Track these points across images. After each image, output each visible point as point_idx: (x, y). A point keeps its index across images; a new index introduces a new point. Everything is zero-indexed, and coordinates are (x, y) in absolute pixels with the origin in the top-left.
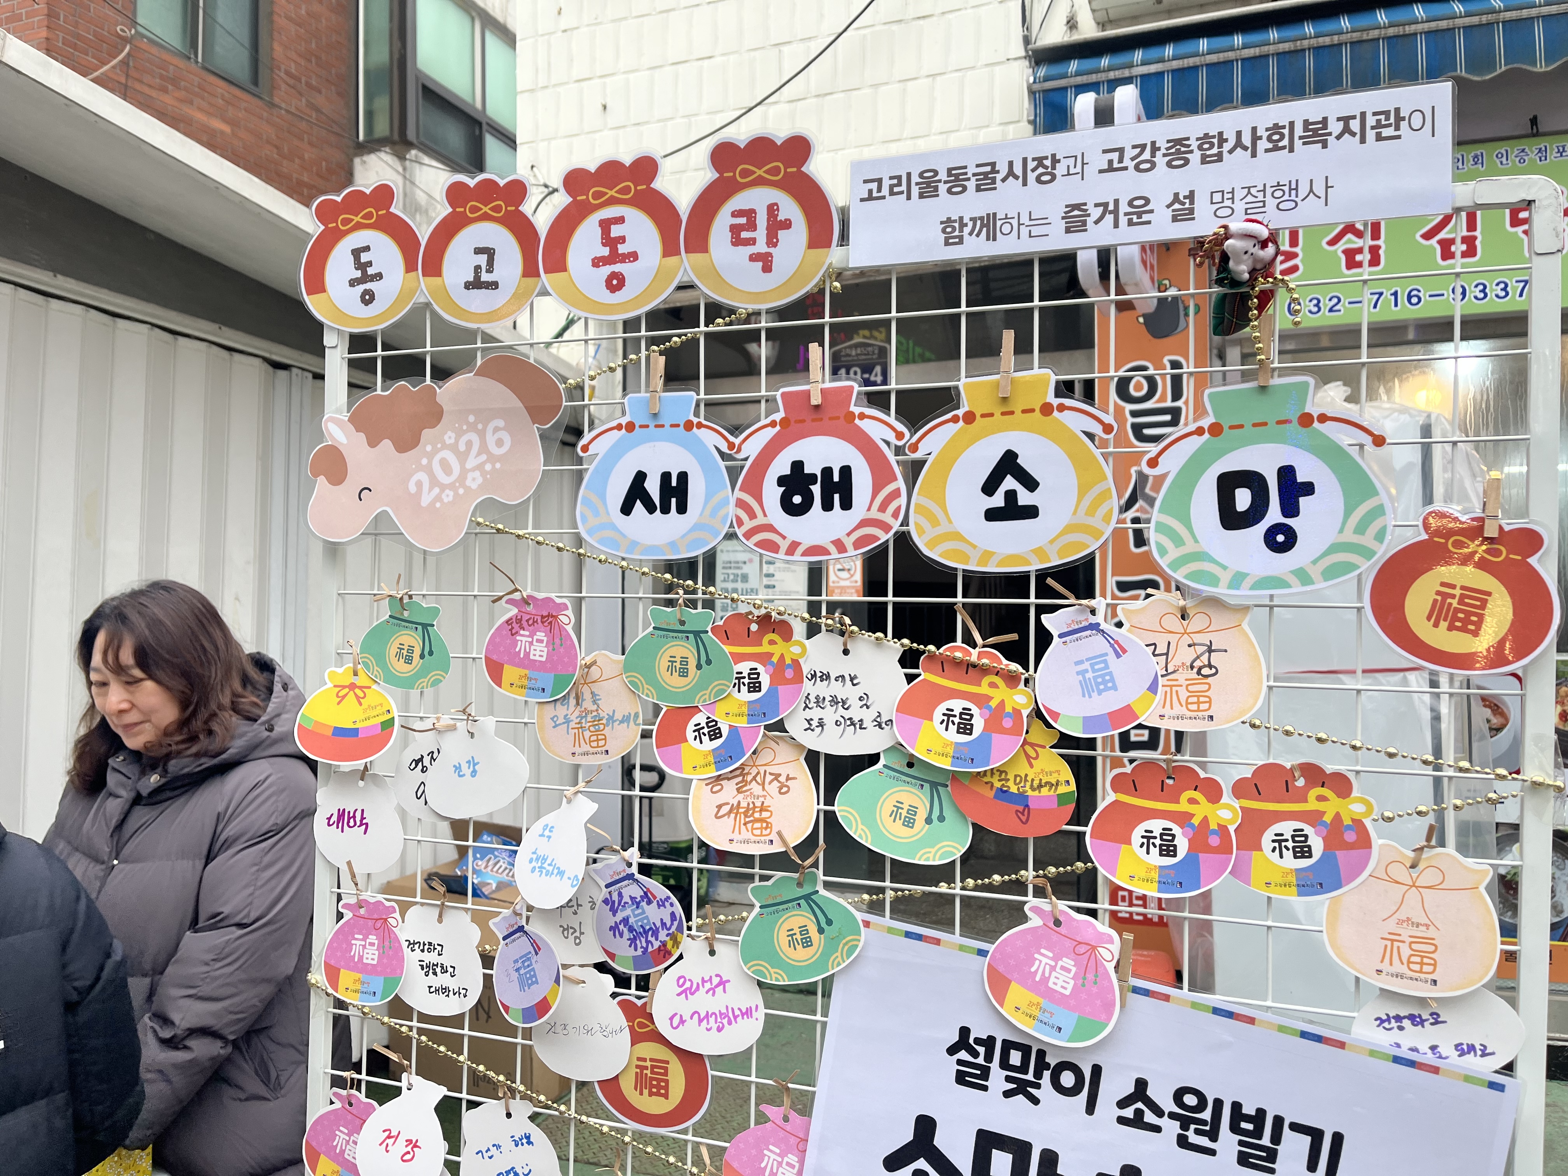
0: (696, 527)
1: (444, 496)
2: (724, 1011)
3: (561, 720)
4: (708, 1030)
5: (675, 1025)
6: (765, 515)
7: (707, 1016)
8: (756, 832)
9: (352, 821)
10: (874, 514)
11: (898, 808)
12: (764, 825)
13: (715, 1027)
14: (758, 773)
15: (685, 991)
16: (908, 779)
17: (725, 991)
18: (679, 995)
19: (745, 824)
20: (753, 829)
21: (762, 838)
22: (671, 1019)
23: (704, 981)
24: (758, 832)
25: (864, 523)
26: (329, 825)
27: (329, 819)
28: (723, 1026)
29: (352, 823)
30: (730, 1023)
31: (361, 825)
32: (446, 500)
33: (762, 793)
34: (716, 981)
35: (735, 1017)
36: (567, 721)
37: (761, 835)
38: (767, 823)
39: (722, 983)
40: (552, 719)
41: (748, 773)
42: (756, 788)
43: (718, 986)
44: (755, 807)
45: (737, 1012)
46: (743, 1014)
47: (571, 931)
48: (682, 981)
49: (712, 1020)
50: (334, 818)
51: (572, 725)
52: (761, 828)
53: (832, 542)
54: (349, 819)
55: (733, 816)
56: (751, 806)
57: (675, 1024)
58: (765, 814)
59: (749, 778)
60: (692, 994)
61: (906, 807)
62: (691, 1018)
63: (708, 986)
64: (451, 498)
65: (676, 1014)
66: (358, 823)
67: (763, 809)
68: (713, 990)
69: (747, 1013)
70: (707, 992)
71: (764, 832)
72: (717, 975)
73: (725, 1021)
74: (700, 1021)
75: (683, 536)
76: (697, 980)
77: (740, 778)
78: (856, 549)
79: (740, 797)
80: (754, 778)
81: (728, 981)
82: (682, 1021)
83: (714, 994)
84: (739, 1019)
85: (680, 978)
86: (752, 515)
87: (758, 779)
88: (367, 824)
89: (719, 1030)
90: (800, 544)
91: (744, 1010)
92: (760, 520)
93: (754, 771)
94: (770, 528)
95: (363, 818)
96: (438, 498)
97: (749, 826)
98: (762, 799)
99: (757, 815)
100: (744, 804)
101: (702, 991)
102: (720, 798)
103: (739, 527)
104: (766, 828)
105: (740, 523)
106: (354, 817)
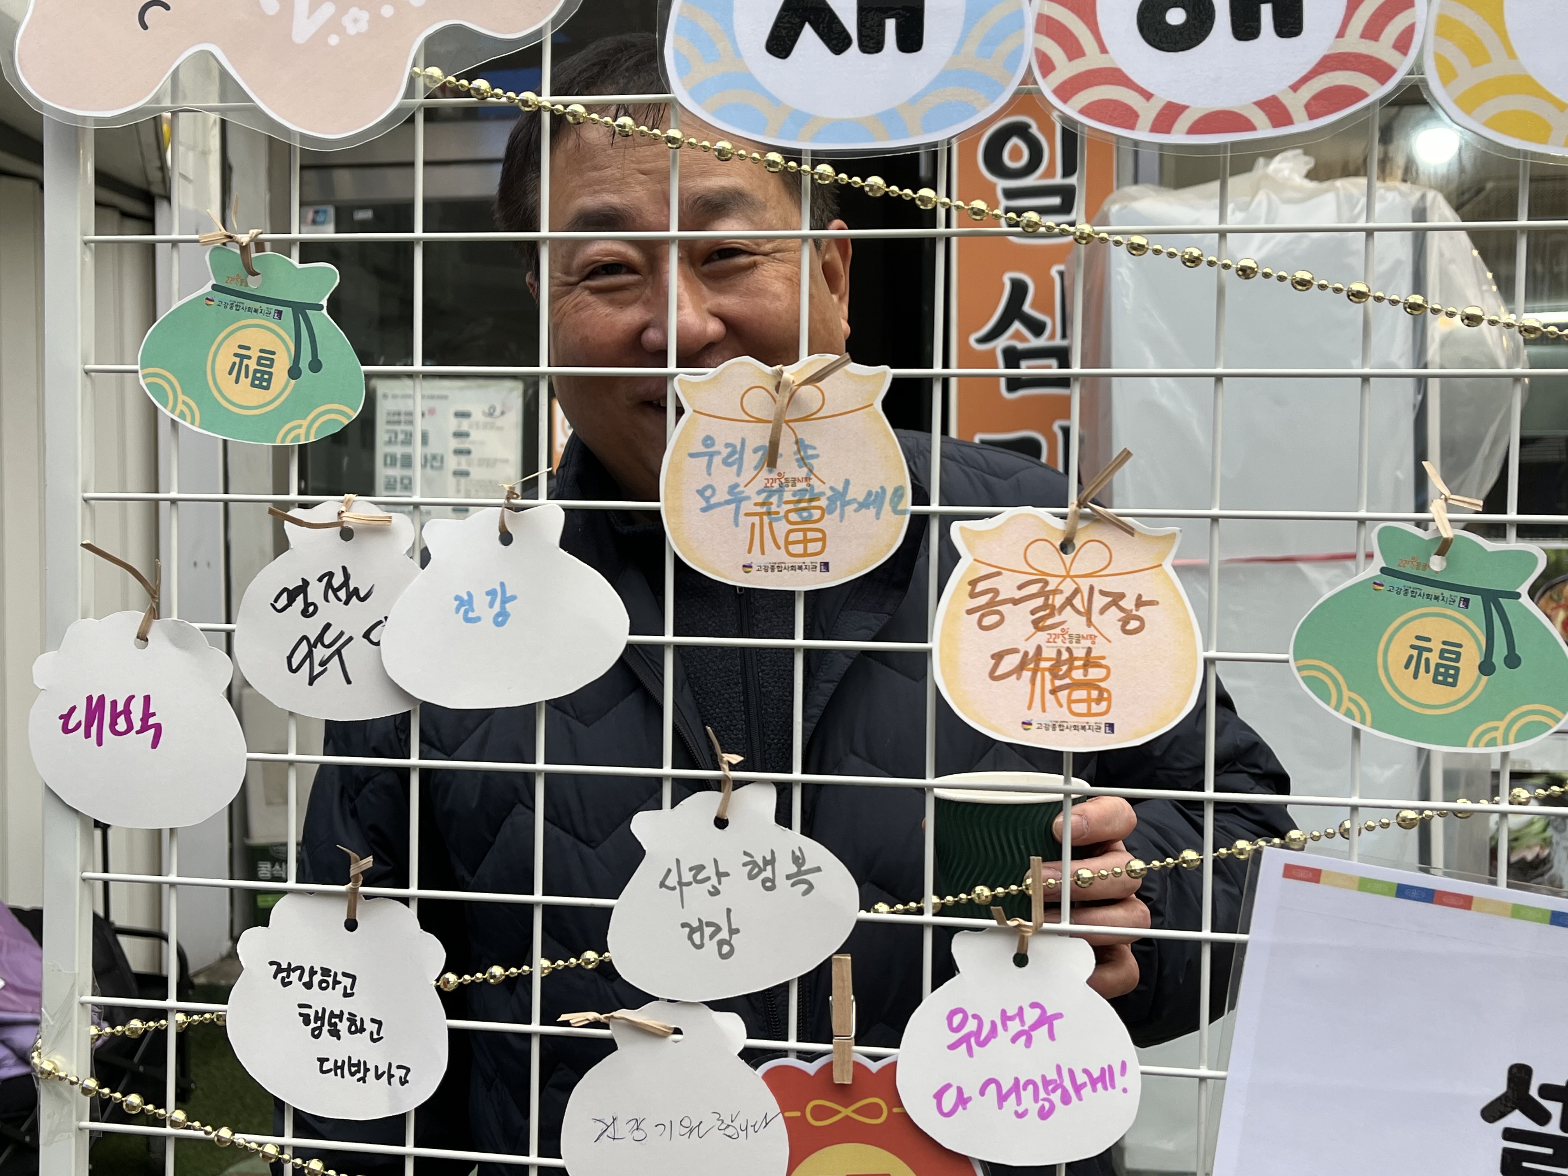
0: (943, 79)
1: (346, 21)
2: (1052, 1075)
3: (722, 495)
4: (1020, 1115)
5: (946, 1109)
6: (1103, 50)
7: (1016, 1087)
8: (1076, 707)
9: (121, 720)
10: (1354, 43)
11: (1421, 650)
12: (1095, 694)
13: (1034, 1108)
14: (1077, 591)
15: (965, 1039)
16: (1437, 591)
17: (1052, 1036)
18: (953, 1047)
19: (1054, 692)
20: (1070, 701)
21: (1092, 720)
22: (939, 1096)
23: (1005, 1018)
24: (1082, 708)
25: (1329, 63)
26: (66, 730)
27: (66, 718)
28: (1052, 1107)
29: (121, 725)
30: (1066, 1100)
31: (144, 728)
32: (352, 30)
33: (1086, 631)
34: (1032, 1016)
35: (1078, 1088)
36: (736, 498)
37: (1089, 714)
38: (1101, 690)
39: (1046, 1020)
40: (701, 492)
41: (1056, 592)
42: (1073, 622)
43: (1035, 1026)
44: (1072, 659)
45: (1081, 1078)
46: (1094, 1082)
47: (708, 931)
48: (957, 1019)
49: (1027, 1095)
50: (80, 715)
51: (747, 506)
52: (1088, 701)
53: (1260, 104)
54: (115, 716)
55: (1027, 675)
56: (1065, 656)
57: (948, 1105)
58: (1094, 673)
59: (1059, 600)
60: (982, 1044)
61: (1436, 646)
62: (982, 1093)
63: (1015, 1026)
64: (363, 27)
65: (948, 1086)
66: (137, 725)
67: (1089, 662)
68: (1026, 1035)
69: (1102, 1078)
70: (1014, 1040)
71: (1095, 708)
72: (1034, 1005)
73: (1056, 1097)
74: (1002, 1098)
75: (914, 100)
76: (991, 1015)
77: (1040, 601)
78: (1312, 116)
79: (1041, 638)
80: (1069, 602)
81: (1059, 1016)
82: (962, 1100)
83: (1028, 1043)
84: (1087, 1091)
85: (953, 1013)
86: (1074, 50)
87: (1077, 601)
88: (158, 728)
89: (1044, 1114)
90: (1184, 108)
91: (1096, 1074)
92: (1092, 60)
93: (1068, 587)
94: (1116, 77)
95: (147, 714)
96: (334, 25)
97: (1063, 695)
98: (1087, 643)
99: (1078, 674)
100: (1049, 652)
101: (1003, 1037)
102: (999, 640)
103: (1045, 75)
104: (1098, 701)
105: (1047, 66)
106: (127, 712)
